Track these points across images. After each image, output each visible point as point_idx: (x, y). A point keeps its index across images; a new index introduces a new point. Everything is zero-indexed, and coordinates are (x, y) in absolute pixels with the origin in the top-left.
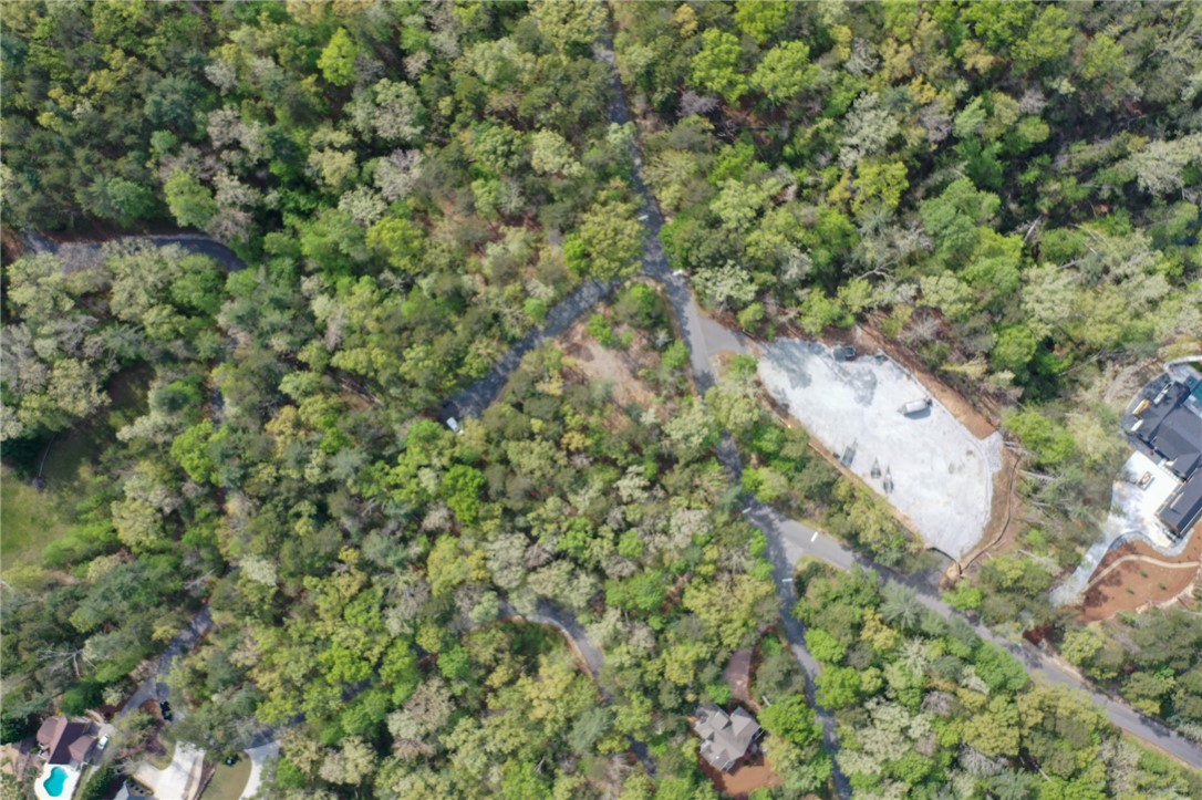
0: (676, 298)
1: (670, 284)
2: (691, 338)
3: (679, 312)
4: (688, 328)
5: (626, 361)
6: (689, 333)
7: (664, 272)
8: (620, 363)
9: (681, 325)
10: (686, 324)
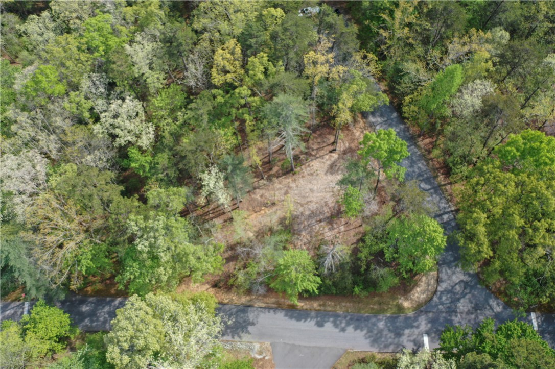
0: (381, 325)
1: (410, 323)
2: (309, 325)
3: (358, 322)
4: (329, 326)
5: (313, 214)
6: (320, 324)
7: (433, 321)
8: (313, 206)
9: (337, 316)
10: (336, 325)
